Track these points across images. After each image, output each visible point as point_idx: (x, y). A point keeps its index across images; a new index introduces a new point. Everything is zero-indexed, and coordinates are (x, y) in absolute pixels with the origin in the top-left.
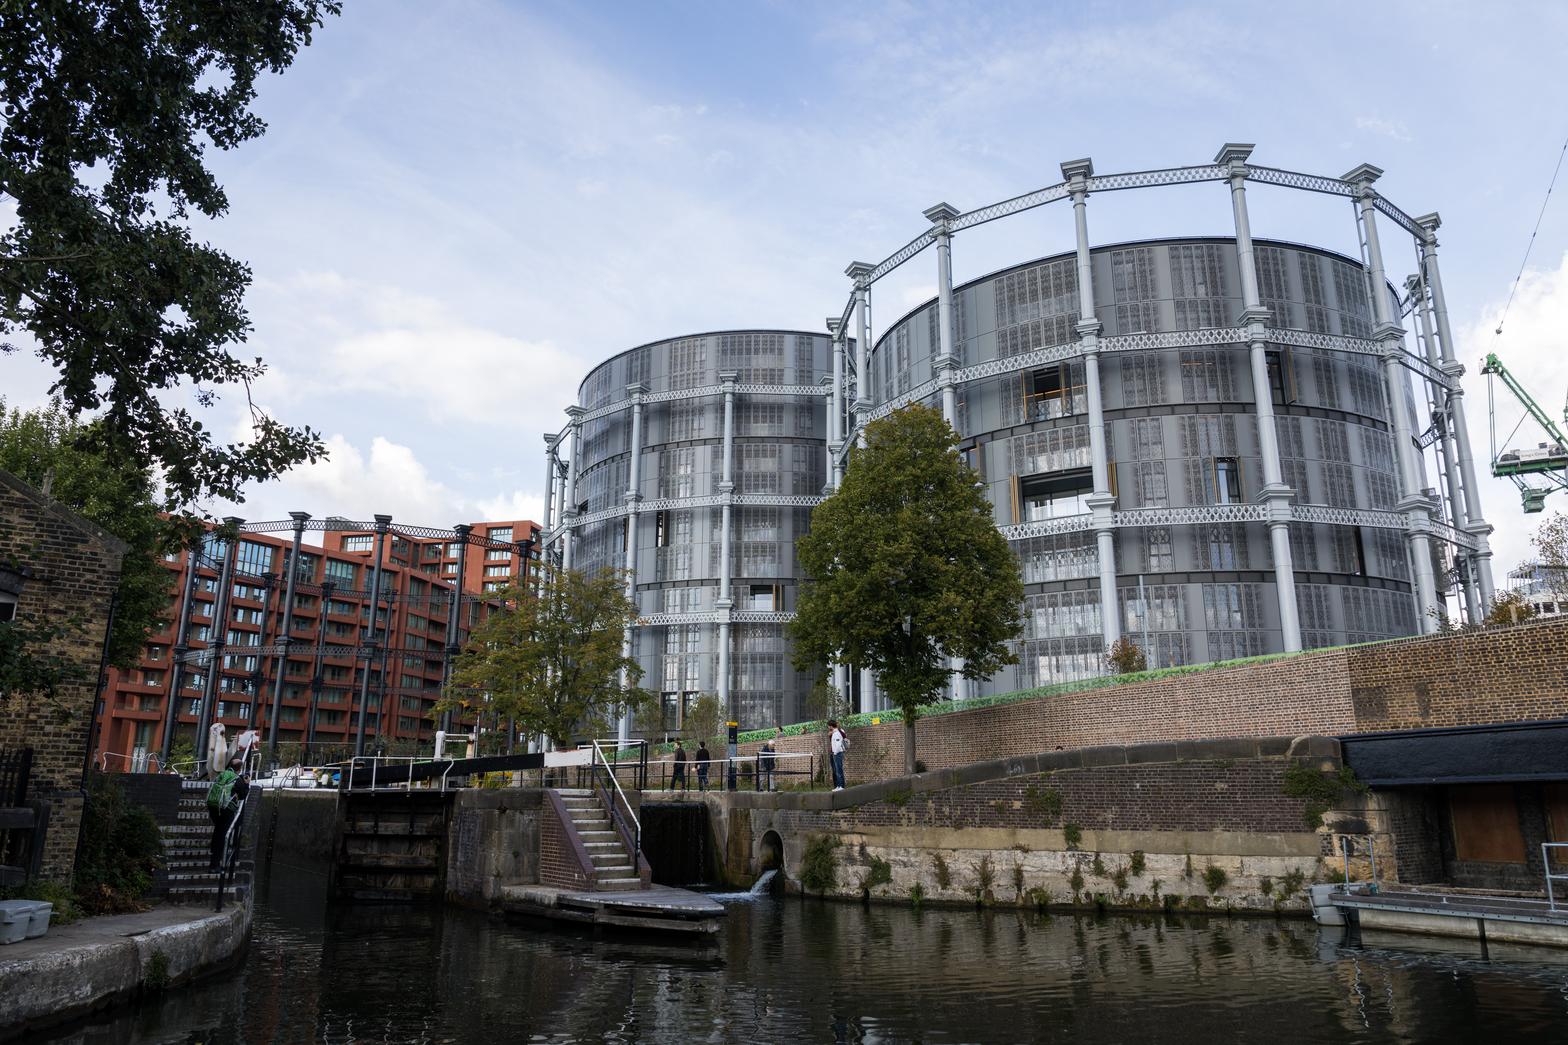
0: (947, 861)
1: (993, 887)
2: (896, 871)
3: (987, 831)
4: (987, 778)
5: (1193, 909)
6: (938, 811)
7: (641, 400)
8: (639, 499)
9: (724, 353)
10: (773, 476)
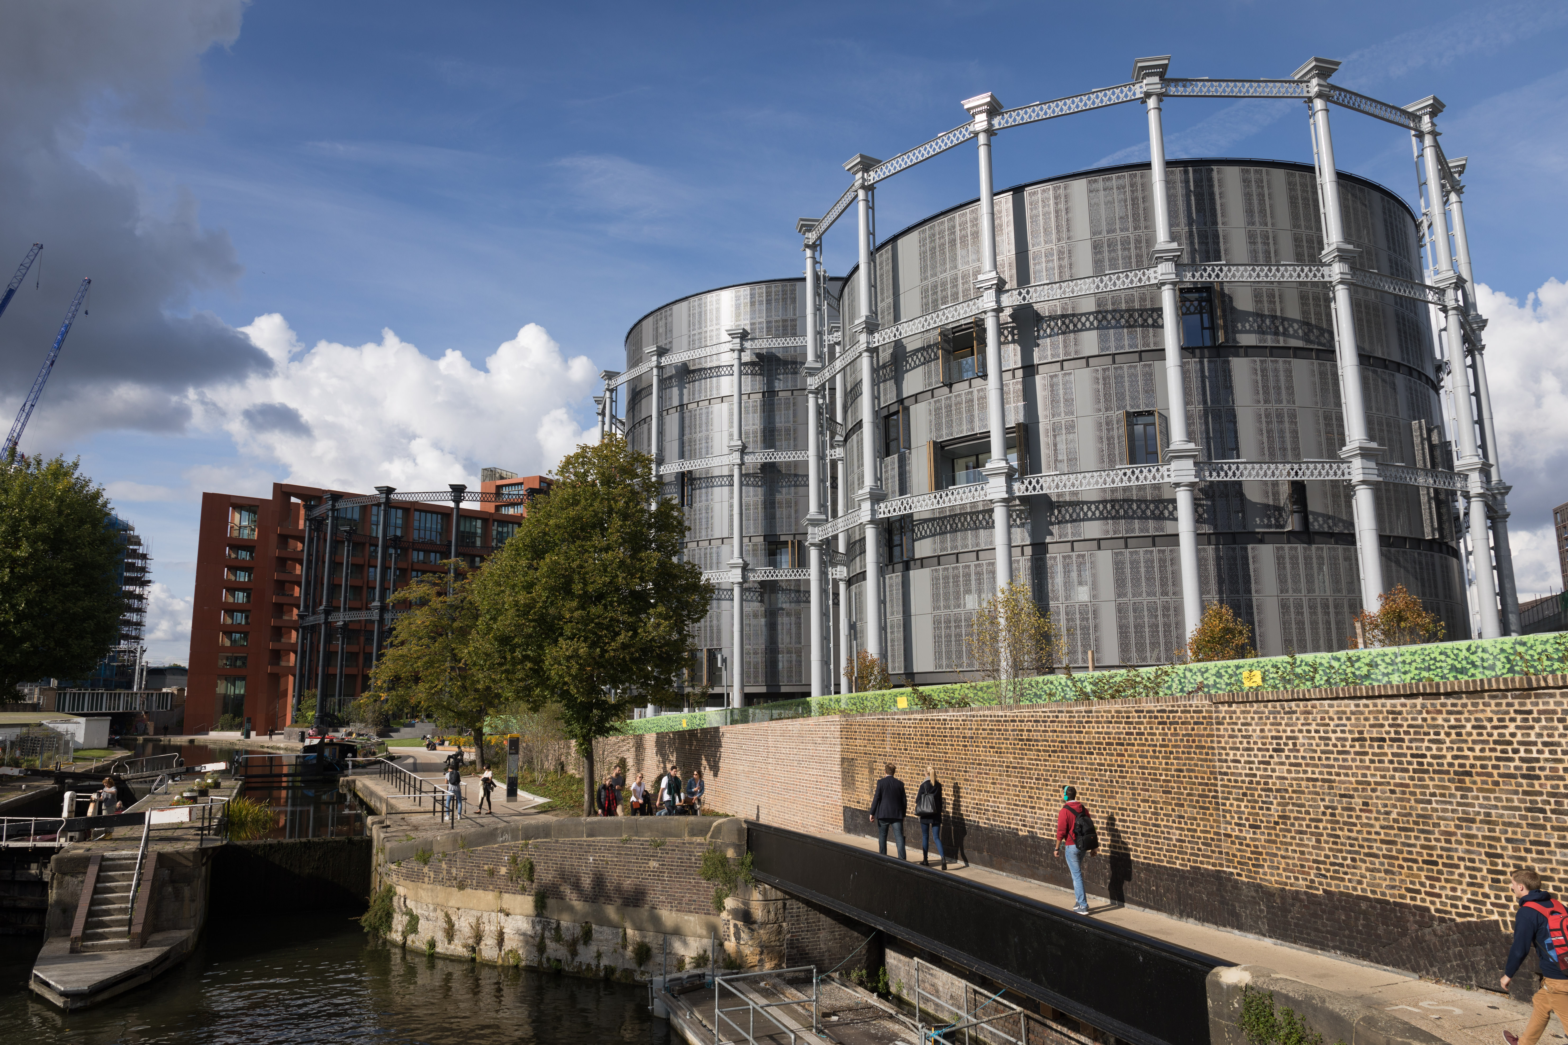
0: (454, 918)
1: (482, 946)
2: (422, 925)
3: (480, 893)
4: (484, 843)
5: (624, 981)
6: (449, 872)
7: (659, 363)
8: (660, 462)
9: (738, 307)
10: (788, 430)
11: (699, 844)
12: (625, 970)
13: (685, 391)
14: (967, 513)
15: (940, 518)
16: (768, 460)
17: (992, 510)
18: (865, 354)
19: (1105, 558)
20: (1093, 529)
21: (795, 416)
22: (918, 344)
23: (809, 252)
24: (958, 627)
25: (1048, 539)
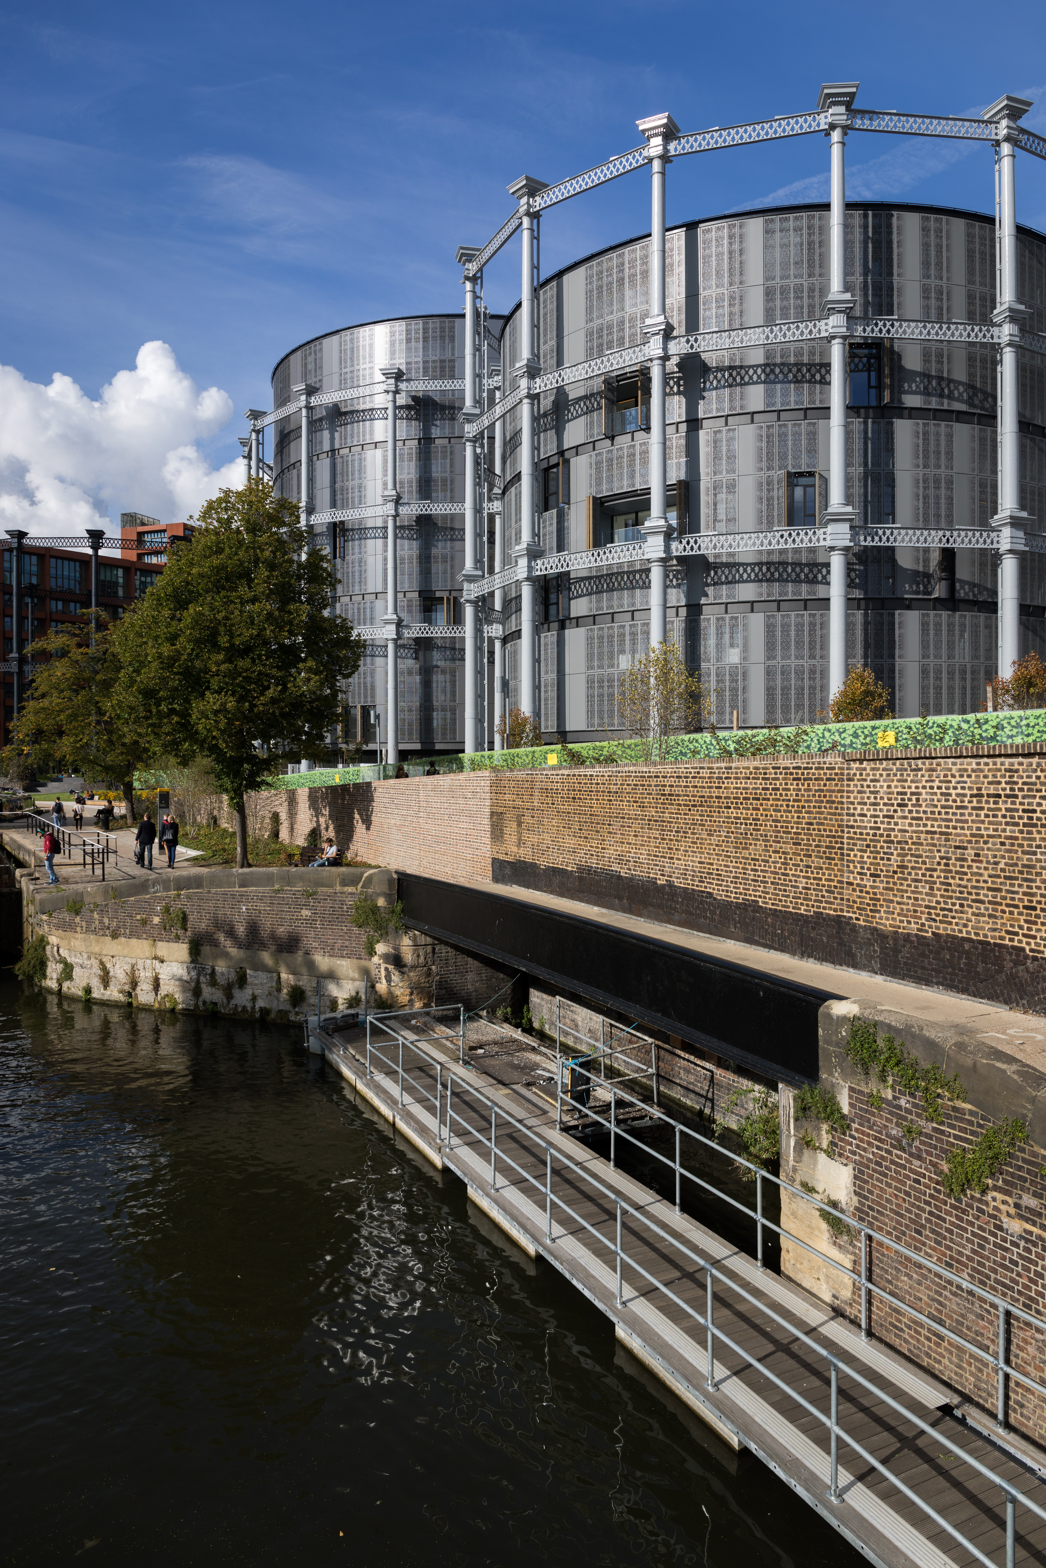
0: (108, 966)
1: (138, 991)
2: (77, 972)
3: (134, 941)
4: (136, 894)
5: (279, 1021)
6: (101, 922)
7: (308, 402)
8: (310, 511)
9: (392, 344)
10: (444, 481)
11: (351, 894)
12: (280, 1011)
13: (337, 435)
14: (624, 572)
15: (596, 577)
16: (424, 512)
17: (649, 570)
18: (526, 401)
19: (757, 621)
20: (747, 591)
21: (452, 466)
22: (581, 392)
23: (468, 286)
24: (611, 686)
25: (703, 601)
